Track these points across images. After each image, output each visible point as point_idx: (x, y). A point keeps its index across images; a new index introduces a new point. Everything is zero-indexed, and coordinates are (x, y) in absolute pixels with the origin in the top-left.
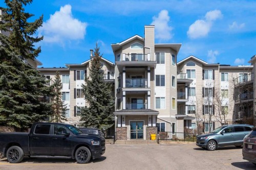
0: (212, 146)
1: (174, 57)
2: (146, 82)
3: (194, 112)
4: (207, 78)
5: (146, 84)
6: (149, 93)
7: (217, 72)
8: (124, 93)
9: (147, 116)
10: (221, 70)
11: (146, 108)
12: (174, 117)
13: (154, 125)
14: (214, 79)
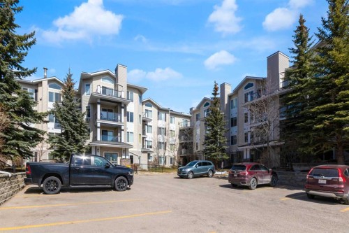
0: (191, 176)
1: (140, 97)
2: (119, 117)
3: (151, 147)
4: (161, 119)
5: (119, 119)
6: (123, 128)
7: (168, 115)
8: (99, 125)
9: (121, 149)
10: (171, 114)
11: (119, 141)
12: (140, 150)
13: (127, 157)
14: (166, 120)
